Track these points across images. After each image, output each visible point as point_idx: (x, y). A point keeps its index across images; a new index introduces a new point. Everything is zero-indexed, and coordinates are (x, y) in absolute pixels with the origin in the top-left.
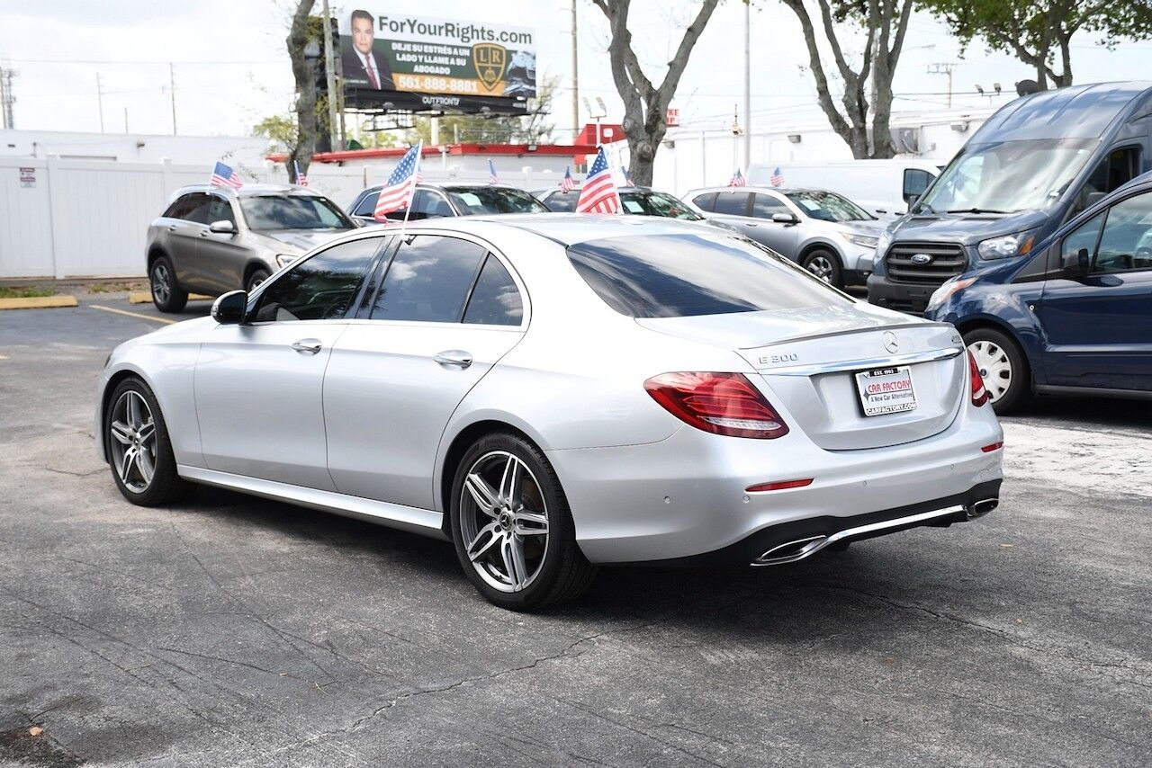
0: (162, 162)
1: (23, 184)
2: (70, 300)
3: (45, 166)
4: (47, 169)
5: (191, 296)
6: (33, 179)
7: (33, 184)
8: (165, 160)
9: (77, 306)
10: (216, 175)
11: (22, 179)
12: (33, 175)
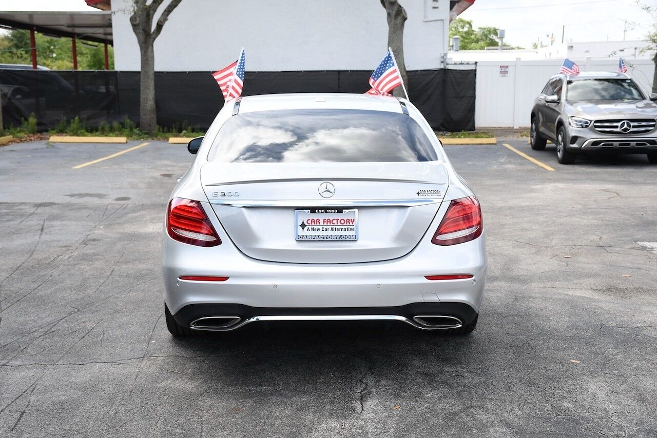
0: (585, 59)
1: (501, 75)
2: (493, 140)
3: (514, 64)
4: (515, 66)
5: (548, 141)
6: (507, 72)
7: (506, 75)
8: (587, 58)
9: (496, 144)
10: (564, 67)
11: (501, 72)
12: (507, 70)
